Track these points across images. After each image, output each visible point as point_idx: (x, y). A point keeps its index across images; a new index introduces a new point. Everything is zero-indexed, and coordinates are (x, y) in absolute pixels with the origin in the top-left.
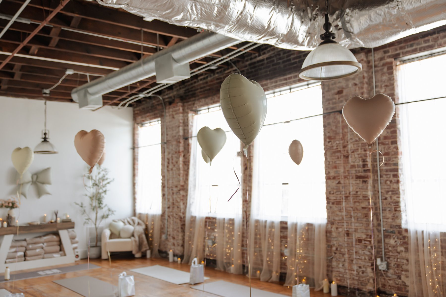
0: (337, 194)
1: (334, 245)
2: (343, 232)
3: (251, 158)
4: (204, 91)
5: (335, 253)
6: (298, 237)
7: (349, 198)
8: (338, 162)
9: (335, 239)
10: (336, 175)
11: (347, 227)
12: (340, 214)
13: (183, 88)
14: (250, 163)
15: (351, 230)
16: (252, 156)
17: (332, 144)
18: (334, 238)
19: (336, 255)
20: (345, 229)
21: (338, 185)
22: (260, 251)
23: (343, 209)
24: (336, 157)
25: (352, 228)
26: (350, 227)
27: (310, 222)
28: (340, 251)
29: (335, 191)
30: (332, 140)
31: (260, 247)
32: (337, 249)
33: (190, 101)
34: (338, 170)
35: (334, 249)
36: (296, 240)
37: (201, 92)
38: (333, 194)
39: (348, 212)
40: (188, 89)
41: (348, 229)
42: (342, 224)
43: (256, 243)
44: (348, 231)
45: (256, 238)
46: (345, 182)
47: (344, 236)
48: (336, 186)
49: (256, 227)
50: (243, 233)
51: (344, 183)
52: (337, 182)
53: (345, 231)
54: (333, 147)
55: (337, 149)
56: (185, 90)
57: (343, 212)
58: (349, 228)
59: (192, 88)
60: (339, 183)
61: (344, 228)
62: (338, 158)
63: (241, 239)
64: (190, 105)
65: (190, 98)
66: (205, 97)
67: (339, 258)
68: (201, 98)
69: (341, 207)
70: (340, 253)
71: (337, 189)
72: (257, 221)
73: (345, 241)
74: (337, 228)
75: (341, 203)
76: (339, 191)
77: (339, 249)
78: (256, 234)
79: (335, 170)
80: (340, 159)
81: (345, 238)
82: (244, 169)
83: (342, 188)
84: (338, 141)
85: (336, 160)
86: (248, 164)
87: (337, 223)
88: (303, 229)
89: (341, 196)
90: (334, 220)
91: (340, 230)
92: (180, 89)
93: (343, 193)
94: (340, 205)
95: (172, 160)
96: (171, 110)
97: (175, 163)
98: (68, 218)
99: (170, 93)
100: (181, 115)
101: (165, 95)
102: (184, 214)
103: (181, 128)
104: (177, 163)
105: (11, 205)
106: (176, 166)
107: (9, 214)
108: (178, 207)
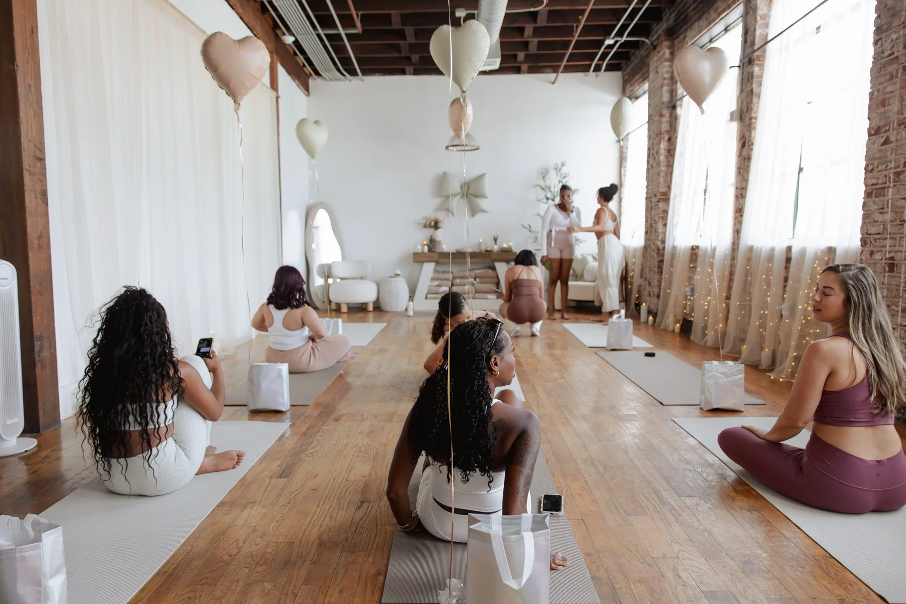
0: (879, 171)
2: (884, 261)
3: (753, 121)
4: (697, 6)
7: (901, 177)
8: (889, 89)
10: (881, 123)
11: (892, 249)
12: (879, 218)
13: (674, 11)
14: (750, 132)
15: (898, 256)
16: (756, 118)
17: (882, 45)
20: (888, 256)
21: (884, 147)
23: (888, 207)
24: (888, 77)
25: (902, 252)
26: (897, 248)
29: (876, 163)
30: (883, 35)
33: (682, 33)
34: (887, 108)
37: (694, 9)
38: (872, 170)
39: (896, 212)
40: (679, 11)
41: (892, 254)
42: (883, 242)
44: (892, 258)
45: (744, 282)
46: (899, 138)
47: (885, 272)
48: (881, 151)
49: (749, 260)
51: (897, 140)
52: (882, 140)
53: (886, 259)
54: (883, 52)
55: (893, 54)
56: (676, 16)
57: (887, 212)
58: (895, 252)
59: (683, 7)
60: (887, 142)
61: (886, 252)
62: (892, 77)
64: (680, 42)
65: (680, 29)
66: (699, 18)
68: (694, 22)
69: (884, 201)
71: (880, 158)
72: (751, 249)
74: (872, 253)
75: (886, 190)
76: (885, 162)
78: (745, 275)
79: (882, 110)
80: (895, 80)
81: (884, 277)
82: (740, 146)
83: (892, 153)
84: (895, 32)
85: (885, 84)
86: (747, 135)
87: (873, 242)
89: (886, 173)
90: (867, 234)
91: (877, 256)
92: (670, 14)
93: (893, 165)
94: (884, 196)
95: (653, 149)
96: (655, 58)
97: (655, 154)
98: (509, 246)
99: (658, 30)
100: (668, 64)
101: (653, 36)
102: (663, 242)
103: (665, 88)
104: (657, 153)
105: (433, 224)
106: (657, 158)
107: (431, 237)
108: (656, 232)
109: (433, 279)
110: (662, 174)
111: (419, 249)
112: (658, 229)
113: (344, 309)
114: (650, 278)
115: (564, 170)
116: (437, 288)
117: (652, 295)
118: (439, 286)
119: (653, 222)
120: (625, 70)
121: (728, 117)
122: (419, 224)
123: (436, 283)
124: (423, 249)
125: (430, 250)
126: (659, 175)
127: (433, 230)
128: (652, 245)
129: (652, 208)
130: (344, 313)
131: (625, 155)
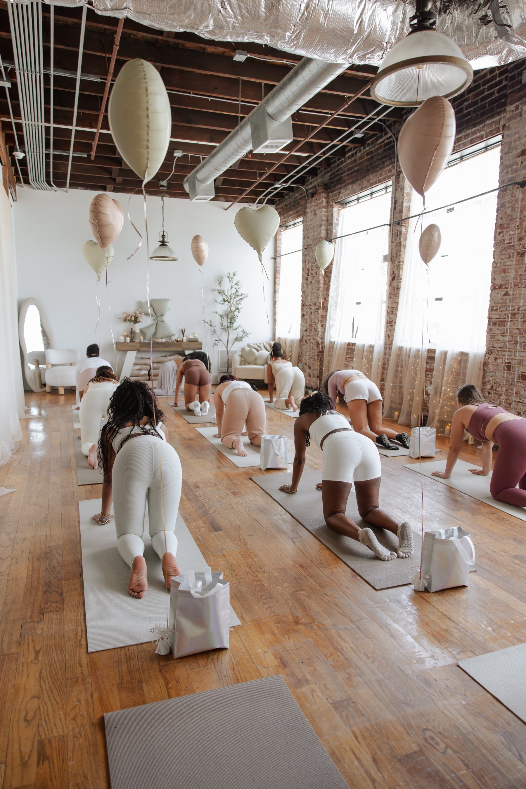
0: (501, 311)
1: (489, 381)
2: (504, 364)
3: (401, 263)
4: (352, 173)
5: (489, 393)
6: (446, 370)
7: (516, 316)
8: (508, 263)
9: (491, 374)
10: (503, 283)
11: (509, 357)
12: (501, 338)
13: (329, 172)
14: (399, 271)
15: (513, 362)
16: (403, 262)
17: (503, 236)
18: (490, 372)
19: (490, 395)
20: (506, 361)
21: (504, 297)
22: (401, 387)
23: (507, 333)
24: (507, 256)
25: (516, 359)
26: (513, 357)
27: (465, 350)
28: (496, 390)
29: (499, 306)
30: (504, 231)
31: (401, 382)
32: (492, 388)
33: (336, 190)
34: (507, 274)
35: (489, 387)
36: (443, 374)
37: (348, 175)
38: (496, 310)
39: (512, 336)
40: (334, 173)
41: (509, 361)
42: (503, 353)
43: (396, 376)
44: (509, 363)
45: (396, 371)
46: (515, 293)
47: (504, 370)
48: (502, 299)
49: (399, 355)
50: (384, 364)
51: (513, 294)
52: (503, 293)
53: (505, 363)
54: (504, 241)
55: (511, 243)
56: (331, 175)
57: (506, 336)
58: (511, 359)
59: (338, 171)
60: (506, 294)
61: (505, 359)
62: (510, 257)
63: (380, 371)
64: (335, 196)
65: (335, 186)
66: (353, 183)
67: (493, 400)
68: (348, 184)
69: (504, 329)
70: (495, 394)
71: (502, 303)
72: (400, 349)
73: (503, 377)
74: (496, 359)
75: (506, 323)
76: (505, 306)
77: (494, 388)
78: (397, 366)
79: (503, 275)
80: (511, 259)
81: (504, 373)
82: (391, 279)
83: (510, 302)
84: (512, 230)
85: (506, 260)
86: (396, 272)
87: (496, 352)
88: (453, 358)
89: (506, 312)
90: (493, 347)
91: (500, 361)
92: (325, 173)
93: (510, 308)
94: (504, 326)
95: (312, 270)
96: (313, 204)
97: (314, 274)
98: (195, 337)
99: (314, 182)
100: (324, 210)
101: (308, 185)
102: (323, 338)
103: (323, 227)
104: (317, 274)
105: (133, 318)
106: (316, 278)
107: (132, 329)
108: (315, 330)
109: (135, 364)
110: (321, 289)
111: (122, 339)
112: (318, 328)
113: (62, 391)
114: (309, 363)
115: (236, 279)
116: (138, 372)
117: (312, 376)
118: (140, 370)
119: (312, 323)
120: (279, 204)
121: (382, 258)
122: (120, 318)
123: (138, 367)
124: (125, 339)
125: (132, 340)
126: (318, 290)
127: (132, 323)
128: (312, 340)
129: (311, 313)
130: (61, 395)
131: (278, 269)
